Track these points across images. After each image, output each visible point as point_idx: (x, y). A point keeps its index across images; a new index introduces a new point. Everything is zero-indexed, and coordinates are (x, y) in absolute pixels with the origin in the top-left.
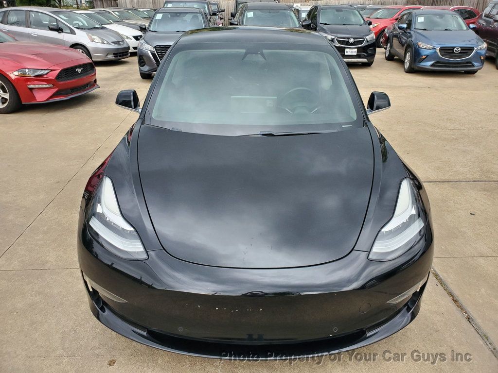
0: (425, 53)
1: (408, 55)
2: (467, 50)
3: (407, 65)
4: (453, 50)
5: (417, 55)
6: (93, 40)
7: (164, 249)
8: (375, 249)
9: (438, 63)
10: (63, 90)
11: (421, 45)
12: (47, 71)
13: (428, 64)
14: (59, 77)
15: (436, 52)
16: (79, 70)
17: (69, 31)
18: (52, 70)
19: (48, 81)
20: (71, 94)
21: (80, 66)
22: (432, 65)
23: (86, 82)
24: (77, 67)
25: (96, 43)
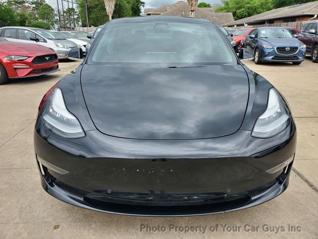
0: (267, 51)
1: (257, 53)
2: (294, 49)
3: (256, 60)
4: (285, 49)
5: (262, 53)
6: (57, 46)
7: (97, 129)
8: (255, 130)
9: (276, 57)
10: (36, 70)
11: (265, 46)
12: (26, 58)
13: (270, 58)
14: (34, 61)
15: (274, 50)
16: (47, 58)
17: (43, 41)
18: (29, 57)
19: (27, 63)
20: (41, 73)
21: (47, 56)
22: (272, 59)
23: (52, 66)
24: (45, 56)
25: (59, 48)
